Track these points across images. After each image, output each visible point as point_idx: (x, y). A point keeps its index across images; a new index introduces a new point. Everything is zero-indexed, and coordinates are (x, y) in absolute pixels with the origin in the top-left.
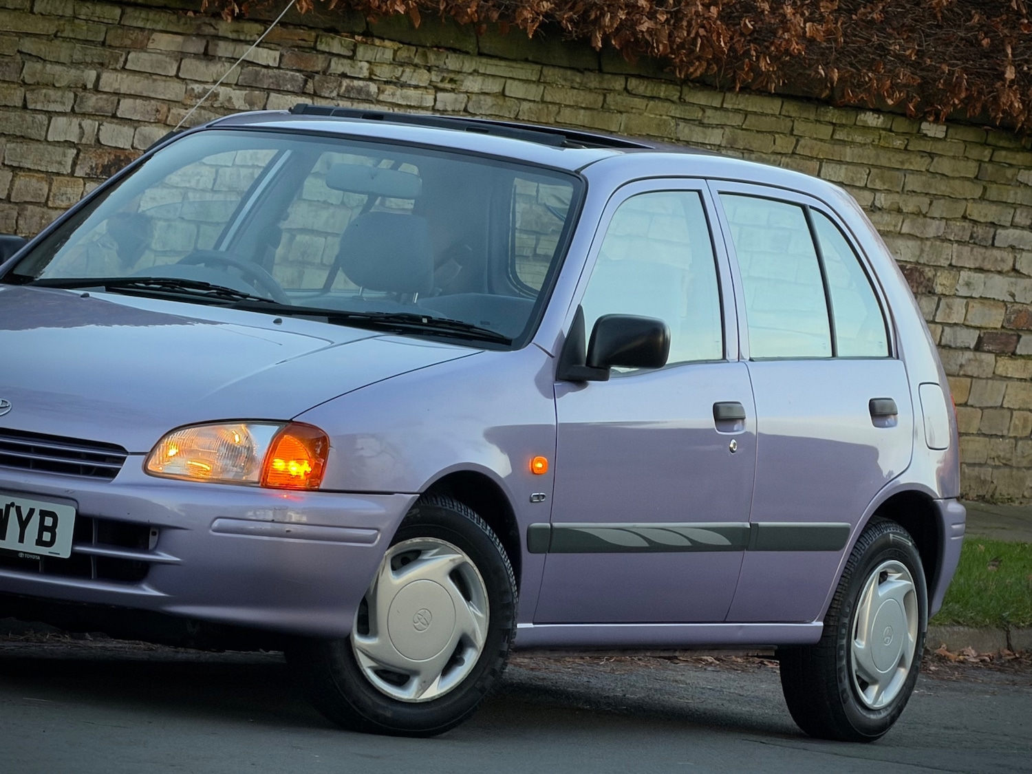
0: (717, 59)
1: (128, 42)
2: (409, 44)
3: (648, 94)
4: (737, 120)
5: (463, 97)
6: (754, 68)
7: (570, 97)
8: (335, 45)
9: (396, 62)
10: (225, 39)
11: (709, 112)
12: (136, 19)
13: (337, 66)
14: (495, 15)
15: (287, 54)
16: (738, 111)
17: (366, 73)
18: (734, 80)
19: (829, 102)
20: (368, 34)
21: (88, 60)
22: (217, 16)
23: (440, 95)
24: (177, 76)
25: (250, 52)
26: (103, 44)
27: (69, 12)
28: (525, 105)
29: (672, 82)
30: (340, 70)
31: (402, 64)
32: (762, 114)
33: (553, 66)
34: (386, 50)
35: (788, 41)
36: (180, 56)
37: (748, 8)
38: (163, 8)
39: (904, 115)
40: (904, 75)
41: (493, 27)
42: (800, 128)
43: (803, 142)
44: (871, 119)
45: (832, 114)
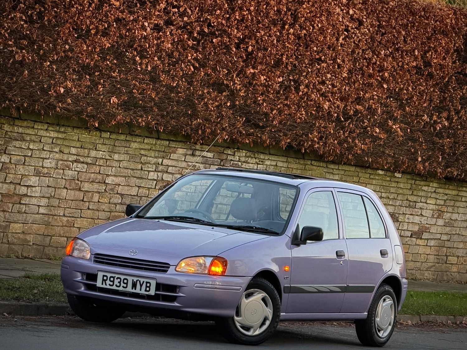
0: (336, 155)
1: (171, 151)
2: (250, 151)
3: (317, 165)
4: (343, 173)
5: (265, 166)
6: (348, 159)
7: (295, 166)
8: (229, 152)
9: (246, 156)
10: (198, 150)
11: (335, 170)
12: (173, 145)
13: (230, 158)
14: (274, 143)
15: (216, 154)
16: (343, 170)
17: (238, 160)
18: (342, 161)
19: (368, 167)
20: (238, 149)
21: (160, 156)
22: (196, 143)
23: (259, 166)
24: (185, 161)
25: (205, 154)
26: (164, 152)
27: (154, 143)
28: (283, 168)
29: (324, 162)
30: (231, 158)
31: (248, 157)
32: (350, 171)
33: (291, 157)
34: (243, 153)
35: (357, 150)
36: (186, 155)
37: (346, 141)
38: (181, 141)
39: (390, 171)
40: (390, 160)
41: (273, 147)
42: (360, 175)
43: (361, 179)
44: (380, 172)
45: (369, 171)
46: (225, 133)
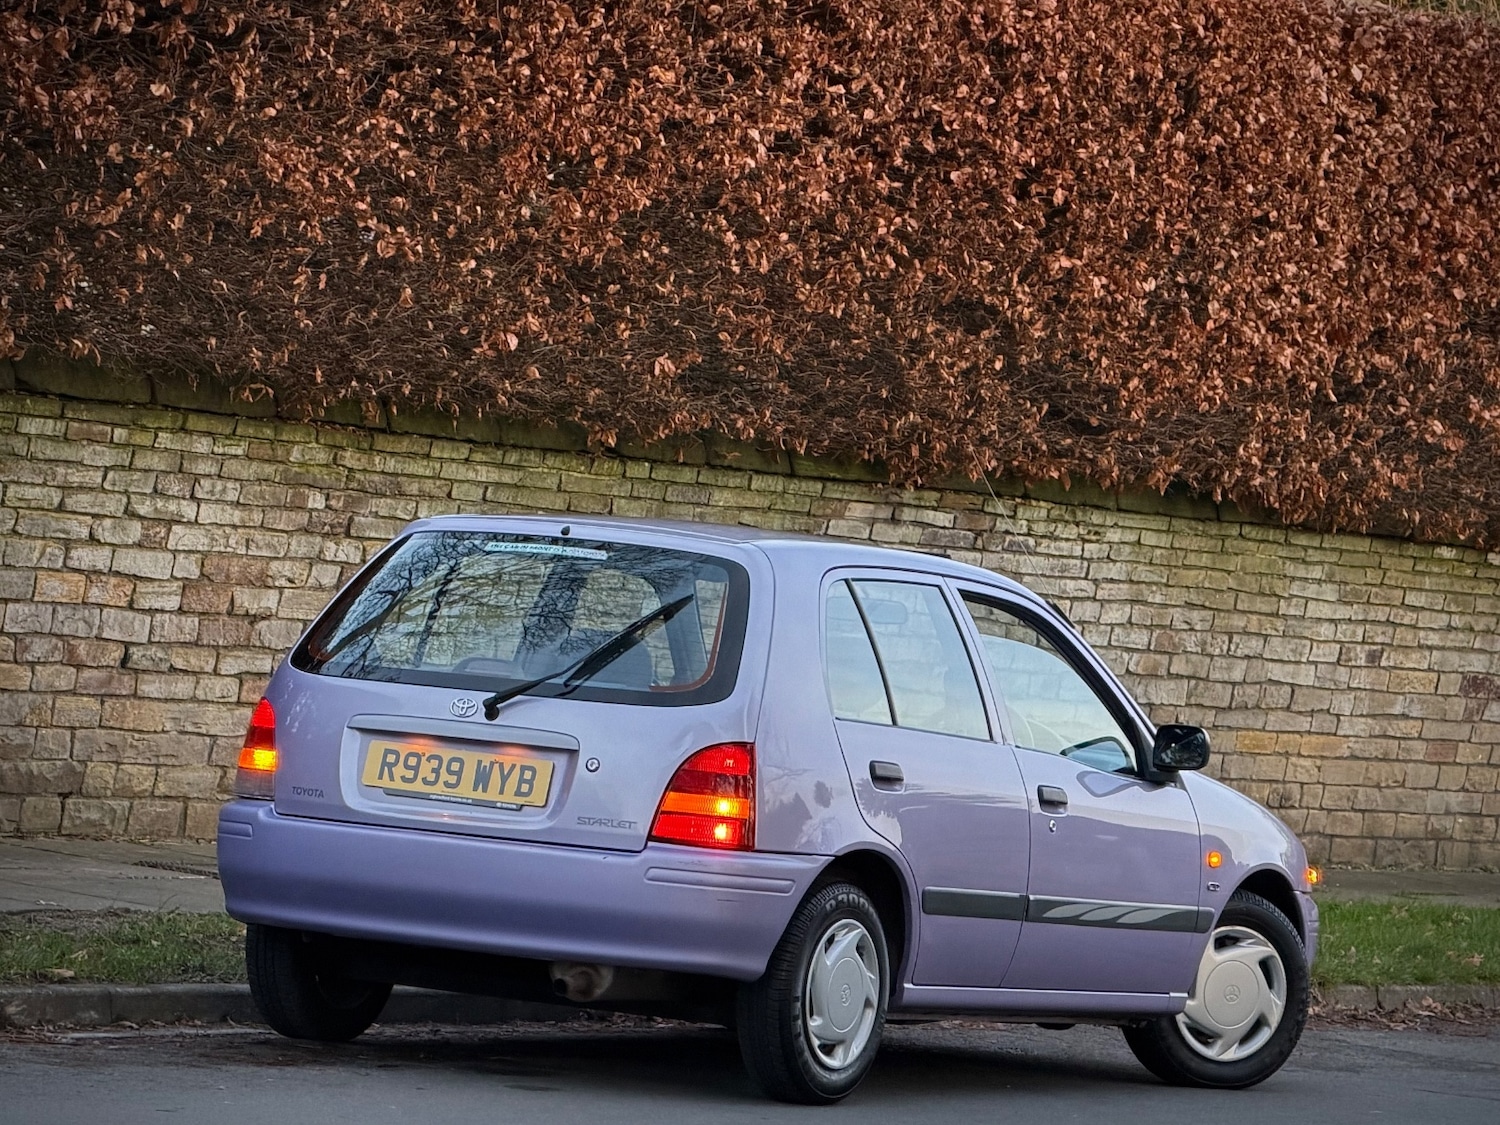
0: (1316, 507)
1: (828, 511)
2: (1060, 504)
3: (1259, 537)
4: (1334, 558)
5: (1106, 547)
6: (1349, 514)
7: (1195, 543)
8: (1000, 507)
9: (1049, 519)
10: (909, 505)
11: (1310, 552)
12: (835, 491)
13: (1002, 525)
14: (1132, 477)
15: (960, 517)
16: (1333, 550)
17: (1025, 530)
18: (1331, 524)
19: (1411, 539)
20: (1026, 497)
21: (797, 527)
22: (901, 486)
23: (1087, 546)
24: (870, 538)
25: (929, 516)
26: (808, 514)
27: (780, 488)
28: (1158, 552)
29: (1278, 527)
30: (1004, 527)
31: (1055, 521)
32: (1355, 552)
33: (1180, 517)
34: (1041, 509)
35: (1378, 490)
36: (872, 522)
37: (1345, 462)
38: (856, 482)
39: (1473, 548)
40: (1474, 514)
41: (1129, 488)
42: (1387, 562)
43: (1389, 574)
44: (1446, 552)
45: (1413, 550)
46: (988, 453)
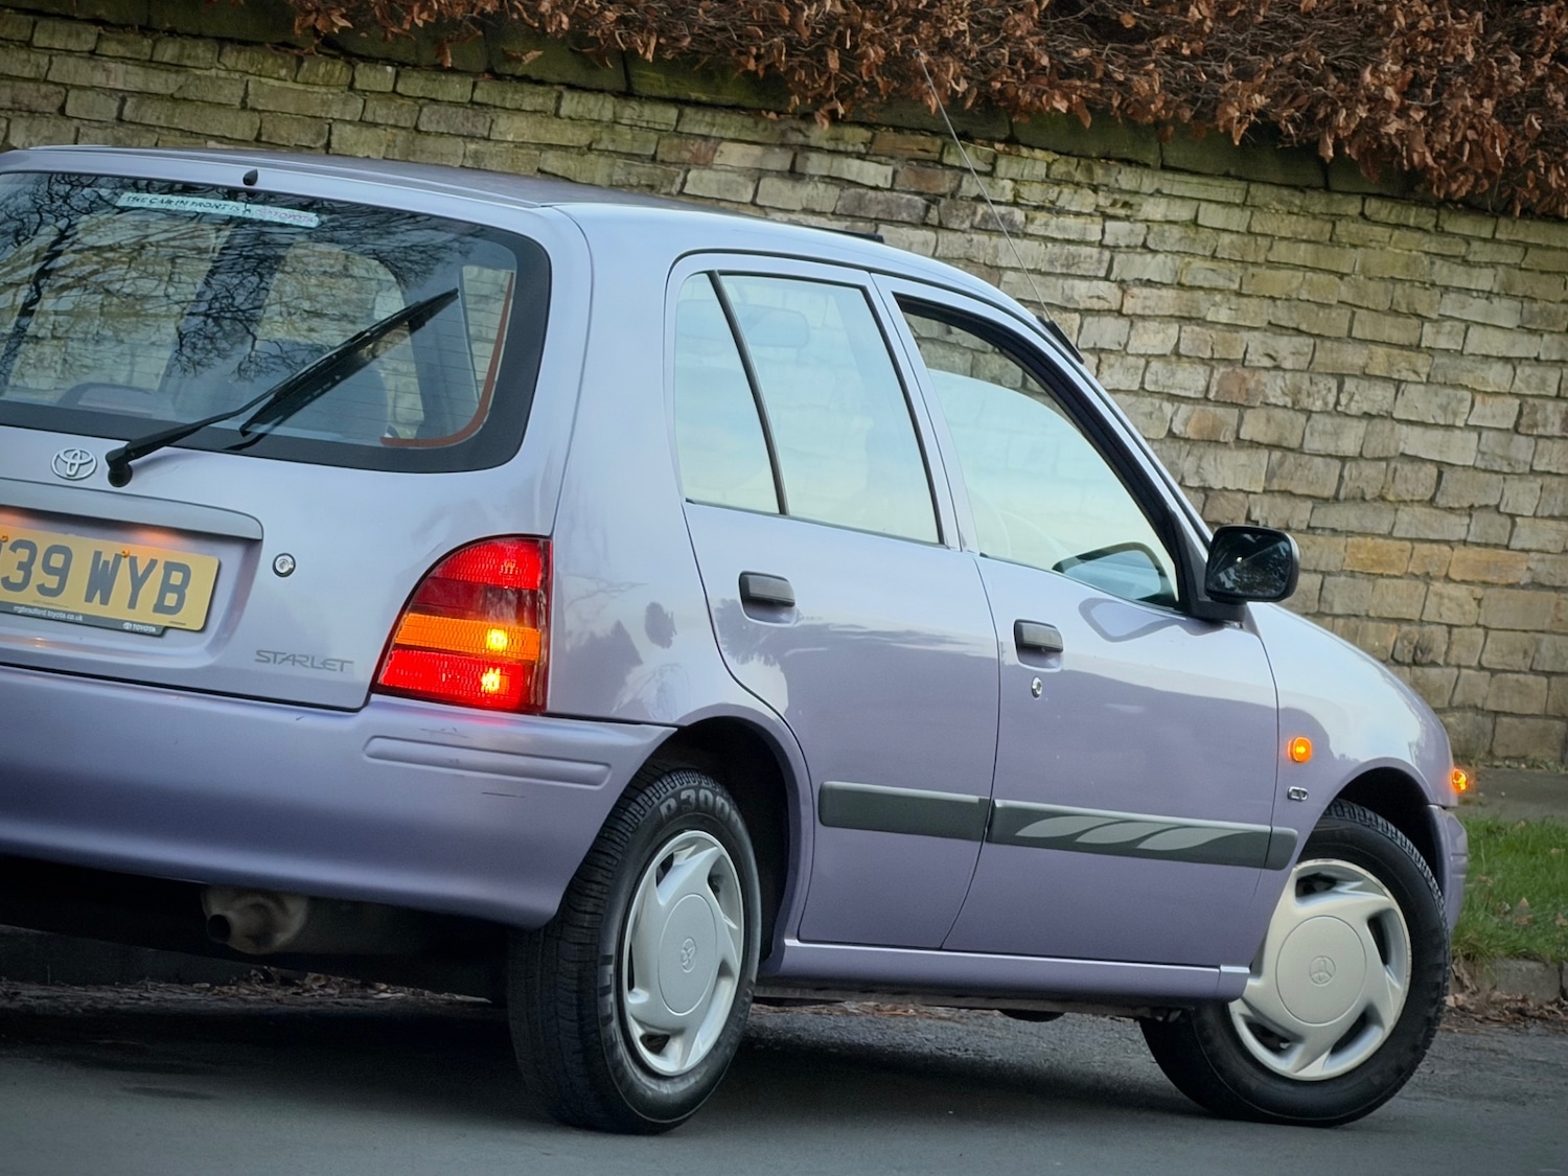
0: (1489, 174)
1: (686, 156)
2: (1068, 154)
3: (1393, 219)
4: (1513, 256)
5: (1141, 228)
6: (1542, 184)
7: (1287, 226)
8: (968, 156)
9: (1050, 180)
10: (819, 149)
11: (1476, 245)
12: (698, 123)
13: (972, 186)
14: (1187, 114)
15: (903, 171)
16: (1513, 243)
17: (1009, 197)
18: (1511, 201)
20: (1011, 141)
21: (634, 181)
22: (807, 117)
23: (1110, 225)
24: (753, 203)
25: (853, 169)
26: (653, 158)
27: (607, 115)
28: (1226, 239)
29: (1423, 203)
30: (975, 191)
31: (1058, 183)
32: (1549, 248)
33: (1264, 183)
34: (1036, 163)
36: (758, 175)
37: (1536, 100)
38: (734, 108)
41: (1183, 130)
46: (953, 67)
